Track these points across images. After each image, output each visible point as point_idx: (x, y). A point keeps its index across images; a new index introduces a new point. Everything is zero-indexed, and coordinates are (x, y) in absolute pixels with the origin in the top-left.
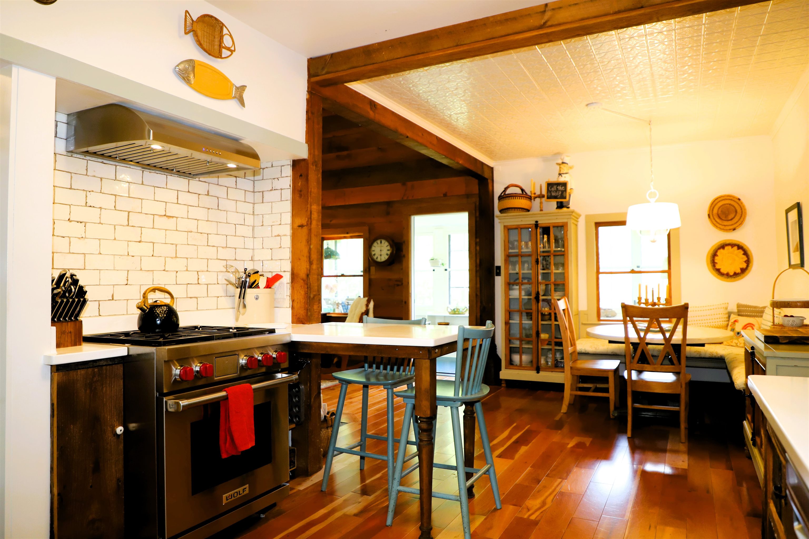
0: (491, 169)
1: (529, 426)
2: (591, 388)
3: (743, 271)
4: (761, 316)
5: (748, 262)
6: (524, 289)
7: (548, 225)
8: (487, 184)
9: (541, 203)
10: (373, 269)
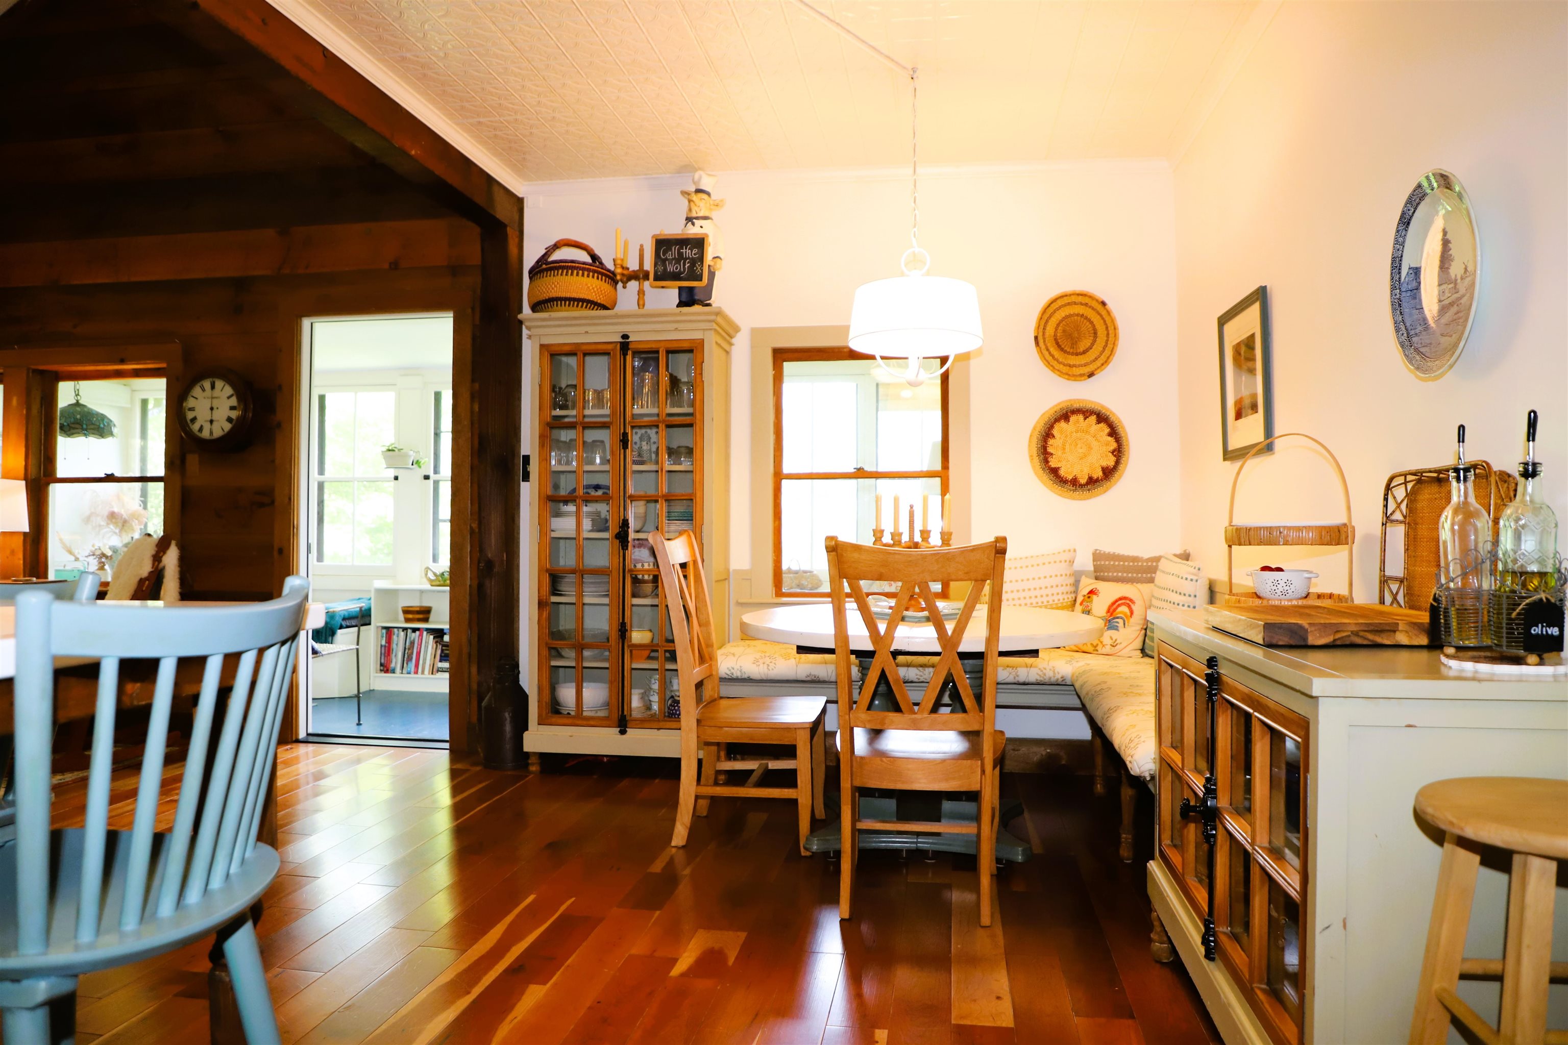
0: (519, 203)
1: (573, 899)
2: (751, 772)
3: (1109, 473)
4: (1151, 581)
5: (1119, 452)
6: (589, 514)
7: (654, 346)
8: (504, 238)
9: (641, 293)
10: (193, 460)
